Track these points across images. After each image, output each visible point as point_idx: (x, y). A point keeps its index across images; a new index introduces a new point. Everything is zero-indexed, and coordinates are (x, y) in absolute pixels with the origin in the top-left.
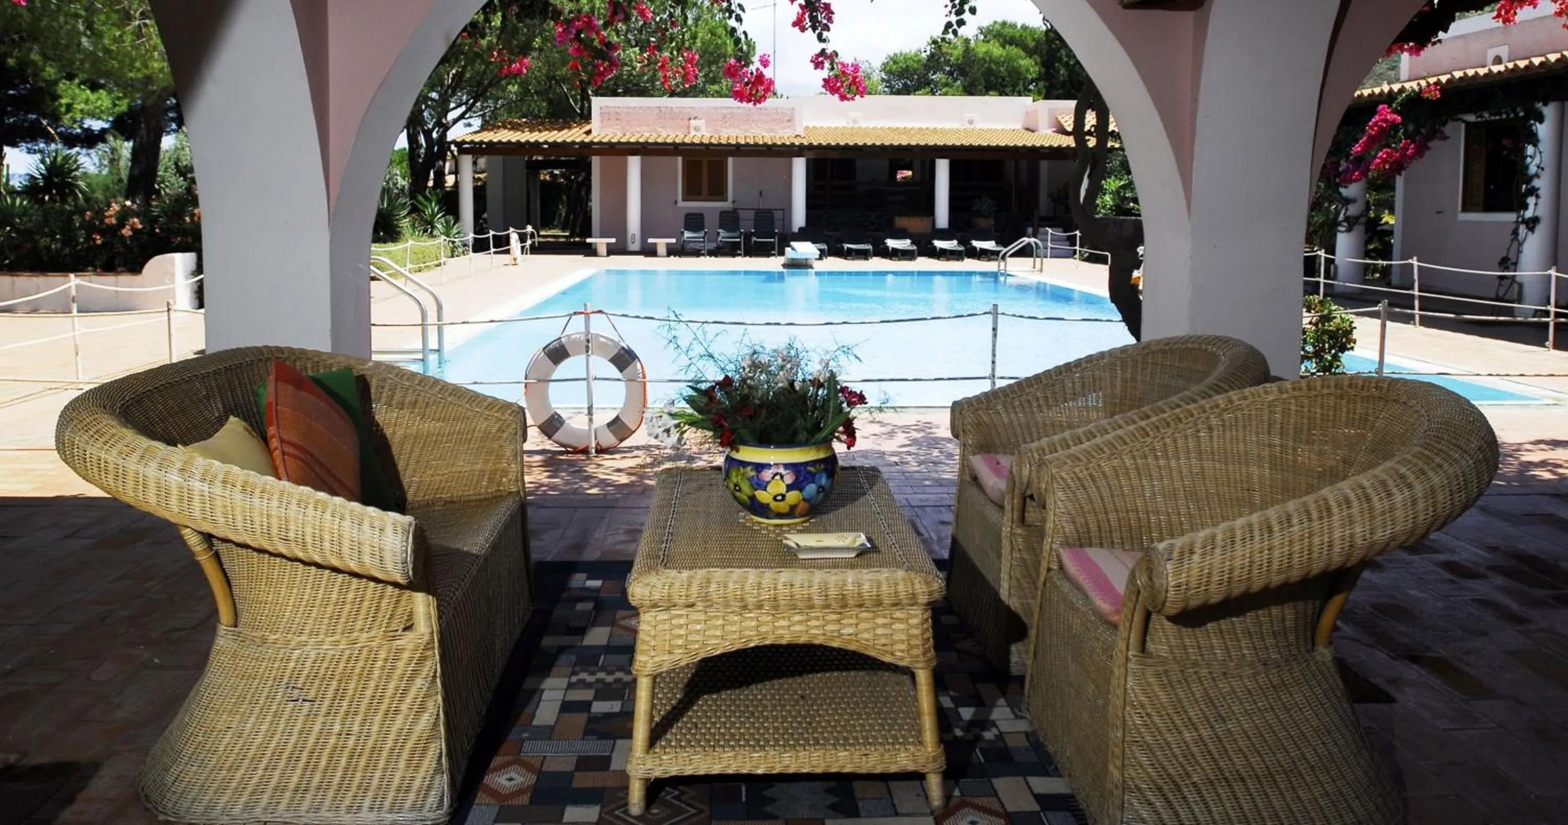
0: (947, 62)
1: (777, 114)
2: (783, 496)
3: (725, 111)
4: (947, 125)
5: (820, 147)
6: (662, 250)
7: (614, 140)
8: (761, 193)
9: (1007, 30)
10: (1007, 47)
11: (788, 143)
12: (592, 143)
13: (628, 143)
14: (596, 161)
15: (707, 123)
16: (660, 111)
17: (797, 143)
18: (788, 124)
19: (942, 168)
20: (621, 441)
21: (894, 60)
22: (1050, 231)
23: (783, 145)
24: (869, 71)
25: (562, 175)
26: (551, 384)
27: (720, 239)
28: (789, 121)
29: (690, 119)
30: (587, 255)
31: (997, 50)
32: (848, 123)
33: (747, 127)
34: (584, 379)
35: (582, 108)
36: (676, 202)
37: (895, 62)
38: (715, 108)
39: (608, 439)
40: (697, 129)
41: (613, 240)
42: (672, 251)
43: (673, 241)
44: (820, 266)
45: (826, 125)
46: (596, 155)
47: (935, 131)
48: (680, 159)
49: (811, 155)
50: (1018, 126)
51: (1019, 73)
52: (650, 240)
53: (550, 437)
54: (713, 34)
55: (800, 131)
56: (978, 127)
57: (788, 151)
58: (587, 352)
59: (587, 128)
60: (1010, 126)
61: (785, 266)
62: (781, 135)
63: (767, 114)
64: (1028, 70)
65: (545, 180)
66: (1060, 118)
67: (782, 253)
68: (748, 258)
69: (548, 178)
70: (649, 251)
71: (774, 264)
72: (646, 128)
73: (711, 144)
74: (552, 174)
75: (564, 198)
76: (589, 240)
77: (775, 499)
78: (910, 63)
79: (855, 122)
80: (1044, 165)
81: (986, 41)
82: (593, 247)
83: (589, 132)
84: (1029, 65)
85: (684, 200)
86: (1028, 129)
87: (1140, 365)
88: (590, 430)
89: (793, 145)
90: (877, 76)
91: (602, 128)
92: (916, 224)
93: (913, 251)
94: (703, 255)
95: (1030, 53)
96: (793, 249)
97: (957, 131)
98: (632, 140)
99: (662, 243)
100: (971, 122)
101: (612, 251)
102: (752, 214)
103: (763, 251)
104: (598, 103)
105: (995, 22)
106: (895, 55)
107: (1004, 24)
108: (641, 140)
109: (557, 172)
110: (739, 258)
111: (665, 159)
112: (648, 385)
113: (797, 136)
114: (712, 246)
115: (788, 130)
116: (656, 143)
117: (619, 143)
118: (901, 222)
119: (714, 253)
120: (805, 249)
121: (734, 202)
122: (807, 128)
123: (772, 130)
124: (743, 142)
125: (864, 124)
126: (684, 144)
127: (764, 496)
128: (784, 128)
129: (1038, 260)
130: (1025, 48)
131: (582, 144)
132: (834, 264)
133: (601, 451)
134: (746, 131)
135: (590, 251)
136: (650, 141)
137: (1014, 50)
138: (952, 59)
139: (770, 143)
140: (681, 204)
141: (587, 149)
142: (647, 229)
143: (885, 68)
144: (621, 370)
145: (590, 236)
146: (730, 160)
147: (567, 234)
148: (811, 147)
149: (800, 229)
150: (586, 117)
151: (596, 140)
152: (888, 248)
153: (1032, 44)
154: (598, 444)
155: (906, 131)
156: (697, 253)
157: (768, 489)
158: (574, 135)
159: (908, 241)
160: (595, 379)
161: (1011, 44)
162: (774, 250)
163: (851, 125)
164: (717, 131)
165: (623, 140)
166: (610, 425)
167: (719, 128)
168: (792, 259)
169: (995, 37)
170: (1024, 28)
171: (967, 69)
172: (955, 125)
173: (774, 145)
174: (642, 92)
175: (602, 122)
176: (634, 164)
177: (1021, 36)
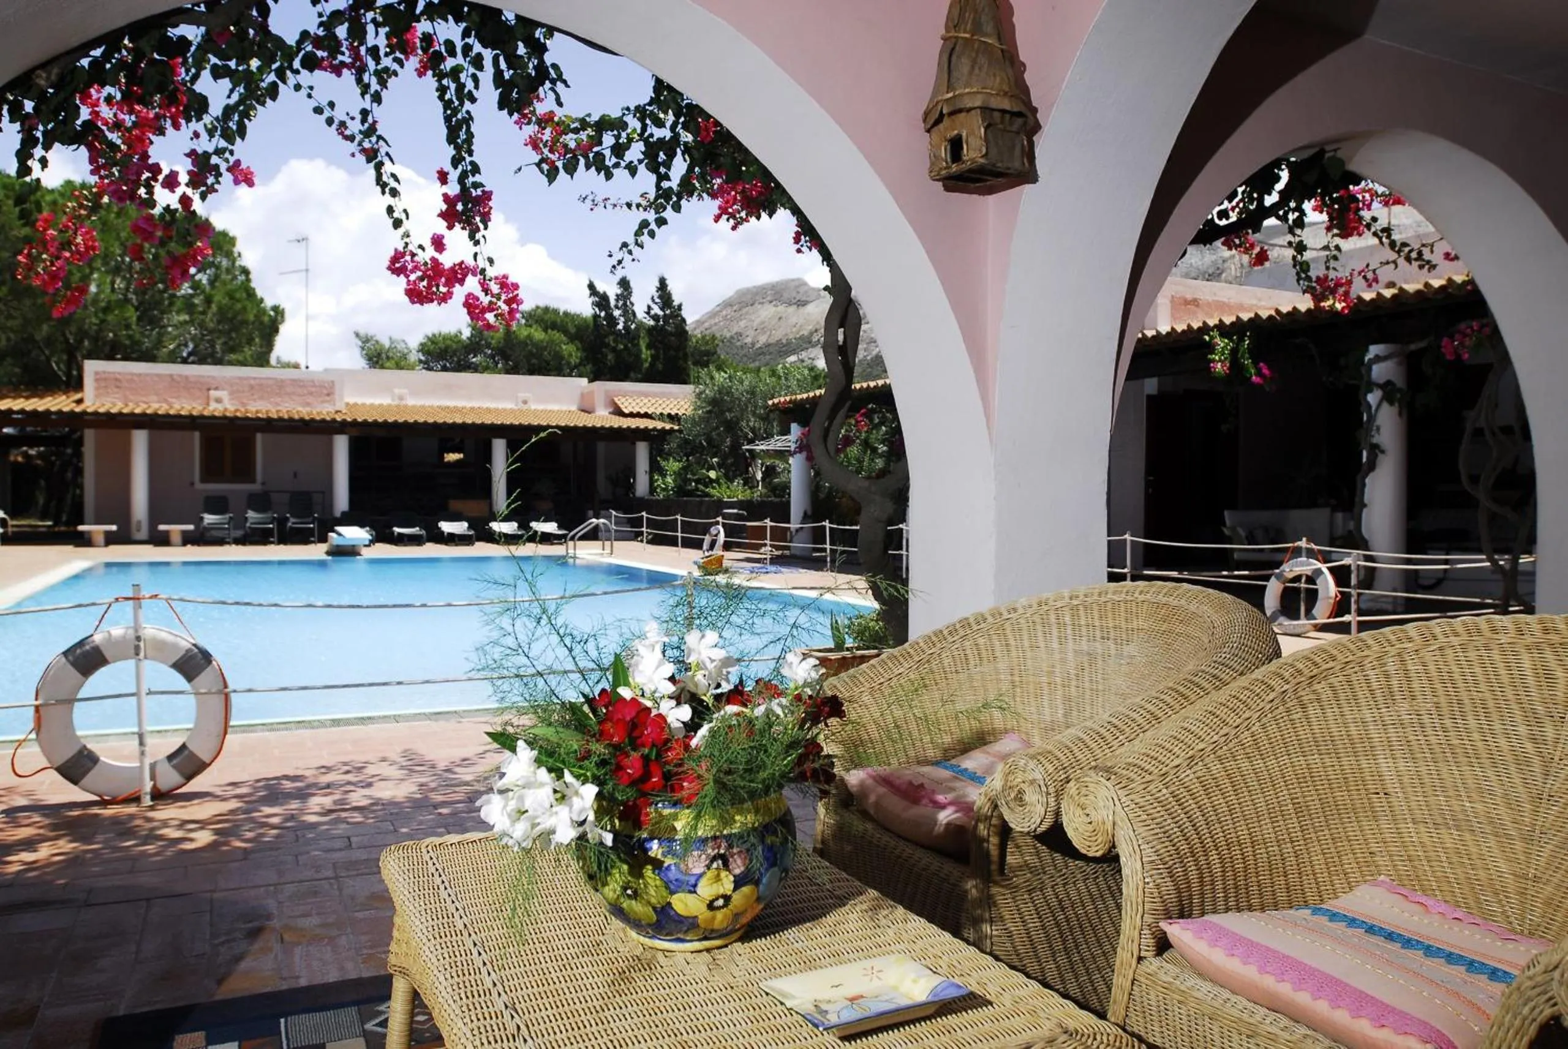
0: (488, 346)
1: (314, 386)
2: (727, 898)
3: (252, 382)
4: (501, 405)
5: (365, 423)
6: (176, 538)
7: (114, 411)
8: (295, 475)
9: (546, 317)
10: (549, 331)
11: (328, 419)
12: (84, 413)
13: (132, 414)
14: (89, 435)
15: (231, 393)
16: (173, 380)
17: (339, 419)
18: (328, 398)
19: (499, 447)
20: (189, 778)
21: (433, 340)
22: (614, 513)
23: (323, 421)
24: (406, 351)
25: (40, 455)
26: (76, 704)
27: (248, 525)
28: (328, 395)
29: (209, 389)
30: (77, 545)
31: (538, 335)
32: (393, 400)
33: (278, 400)
34: (132, 695)
35: (69, 374)
36: (192, 484)
37: (433, 342)
38: (240, 378)
39: (169, 777)
40: (219, 401)
41: (114, 528)
42: (188, 539)
43: (191, 527)
44: (367, 553)
45: (368, 401)
46: (89, 427)
47: (489, 410)
48: (197, 434)
49: (355, 432)
50: (574, 408)
51: (562, 358)
52: (162, 527)
53: (75, 781)
54: (232, 298)
55: (340, 406)
56: (533, 407)
57: (329, 428)
58: (137, 654)
59: (78, 396)
60: (565, 408)
61: (328, 553)
62: (319, 410)
63: (304, 386)
64: (570, 355)
65: (16, 462)
66: (616, 399)
67: (323, 539)
68: (282, 547)
69: (20, 459)
70: (161, 540)
71: (316, 551)
72: (155, 398)
73: (236, 418)
74: (25, 455)
75: (43, 483)
76: (81, 528)
77: (711, 906)
78: (449, 342)
79: (401, 398)
80: (601, 447)
81: (527, 325)
82: (86, 536)
83: (80, 401)
84: (570, 351)
85: (204, 480)
86: (583, 411)
87: (1039, 627)
88: (141, 768)
89: (334, 421)
90: (414, 357)
91: (97, 396)
92: (474, 507)
93: (470, 536)
94: (228, 543)
95: (572, 338)
96: (339, 534)
97: (512, 411)
98: (138, 411)
99: (175, 529)
100: (525, 402)
101: (111, 539)
102: (286, 498)
103: (301, 537)
104: (92, 368)
105: (538, 307)
106: (434, 335)
107: (546, 309)
108: (149, 412)
109: (32, 452)
110: (272, 546)
111: (178, 435)
112: (233, 696)
113: (337, 412)
114: (239, 533)
115: (326, 405)
116: (168, 416)
117: (120, 414)
118: (455, 505)
119: (239, 541)
120: (354, 534)
121: (263, 484)
122: (347, 404)
123: (308, 404)
124: (275, 417)
125: (411, 402)
126: (202, 417)
127: (684, 904)
128: (323, 402)
129: (608, 543)
130: (565, 332)
131: (72, 413)
132: (383, 550)
133: (160, 796)
134: (278, 404)
135: (83, 541)
136: (160, 412)
137: (557, 335)
138: (493, 342)
139: (307, 418)
140: (199, 486)
141: (78, 421)
142: (157, 513)
143: (423, 348)
144: (190, 679)
145: (82, 523)
146: (259, 437)
147: (50, 523)
148: (355, 423)
149: (343, 513)
150: (75, 384)
151: (89, 410)
152: (443, 533)
153: (573, 330)
154: (154, 787)
155: (456, 410)
156: (220, 542)
157: (699, 890)
158: (59, 403)
159: (465, 524)
160: (150, 693)
161: (553, 329)
162: (313, 536)
163: (396, 402)
164: (244, 404)
165: (125, 411)
166: (170, 758)
167: (245, 401)
168: (338, 546)
169: (537, 322)
170: (566, 314)
171: (509, 352)
172: (509, 405)
173: (313, 420)
174: (149, 357)
175: (97, 389)
176: (140, 440)
177: (562, 321)
